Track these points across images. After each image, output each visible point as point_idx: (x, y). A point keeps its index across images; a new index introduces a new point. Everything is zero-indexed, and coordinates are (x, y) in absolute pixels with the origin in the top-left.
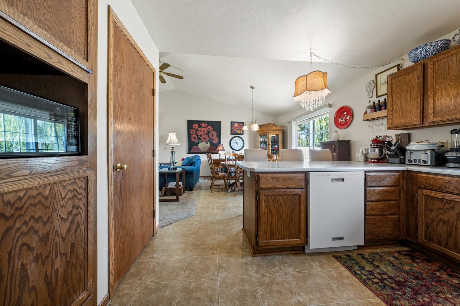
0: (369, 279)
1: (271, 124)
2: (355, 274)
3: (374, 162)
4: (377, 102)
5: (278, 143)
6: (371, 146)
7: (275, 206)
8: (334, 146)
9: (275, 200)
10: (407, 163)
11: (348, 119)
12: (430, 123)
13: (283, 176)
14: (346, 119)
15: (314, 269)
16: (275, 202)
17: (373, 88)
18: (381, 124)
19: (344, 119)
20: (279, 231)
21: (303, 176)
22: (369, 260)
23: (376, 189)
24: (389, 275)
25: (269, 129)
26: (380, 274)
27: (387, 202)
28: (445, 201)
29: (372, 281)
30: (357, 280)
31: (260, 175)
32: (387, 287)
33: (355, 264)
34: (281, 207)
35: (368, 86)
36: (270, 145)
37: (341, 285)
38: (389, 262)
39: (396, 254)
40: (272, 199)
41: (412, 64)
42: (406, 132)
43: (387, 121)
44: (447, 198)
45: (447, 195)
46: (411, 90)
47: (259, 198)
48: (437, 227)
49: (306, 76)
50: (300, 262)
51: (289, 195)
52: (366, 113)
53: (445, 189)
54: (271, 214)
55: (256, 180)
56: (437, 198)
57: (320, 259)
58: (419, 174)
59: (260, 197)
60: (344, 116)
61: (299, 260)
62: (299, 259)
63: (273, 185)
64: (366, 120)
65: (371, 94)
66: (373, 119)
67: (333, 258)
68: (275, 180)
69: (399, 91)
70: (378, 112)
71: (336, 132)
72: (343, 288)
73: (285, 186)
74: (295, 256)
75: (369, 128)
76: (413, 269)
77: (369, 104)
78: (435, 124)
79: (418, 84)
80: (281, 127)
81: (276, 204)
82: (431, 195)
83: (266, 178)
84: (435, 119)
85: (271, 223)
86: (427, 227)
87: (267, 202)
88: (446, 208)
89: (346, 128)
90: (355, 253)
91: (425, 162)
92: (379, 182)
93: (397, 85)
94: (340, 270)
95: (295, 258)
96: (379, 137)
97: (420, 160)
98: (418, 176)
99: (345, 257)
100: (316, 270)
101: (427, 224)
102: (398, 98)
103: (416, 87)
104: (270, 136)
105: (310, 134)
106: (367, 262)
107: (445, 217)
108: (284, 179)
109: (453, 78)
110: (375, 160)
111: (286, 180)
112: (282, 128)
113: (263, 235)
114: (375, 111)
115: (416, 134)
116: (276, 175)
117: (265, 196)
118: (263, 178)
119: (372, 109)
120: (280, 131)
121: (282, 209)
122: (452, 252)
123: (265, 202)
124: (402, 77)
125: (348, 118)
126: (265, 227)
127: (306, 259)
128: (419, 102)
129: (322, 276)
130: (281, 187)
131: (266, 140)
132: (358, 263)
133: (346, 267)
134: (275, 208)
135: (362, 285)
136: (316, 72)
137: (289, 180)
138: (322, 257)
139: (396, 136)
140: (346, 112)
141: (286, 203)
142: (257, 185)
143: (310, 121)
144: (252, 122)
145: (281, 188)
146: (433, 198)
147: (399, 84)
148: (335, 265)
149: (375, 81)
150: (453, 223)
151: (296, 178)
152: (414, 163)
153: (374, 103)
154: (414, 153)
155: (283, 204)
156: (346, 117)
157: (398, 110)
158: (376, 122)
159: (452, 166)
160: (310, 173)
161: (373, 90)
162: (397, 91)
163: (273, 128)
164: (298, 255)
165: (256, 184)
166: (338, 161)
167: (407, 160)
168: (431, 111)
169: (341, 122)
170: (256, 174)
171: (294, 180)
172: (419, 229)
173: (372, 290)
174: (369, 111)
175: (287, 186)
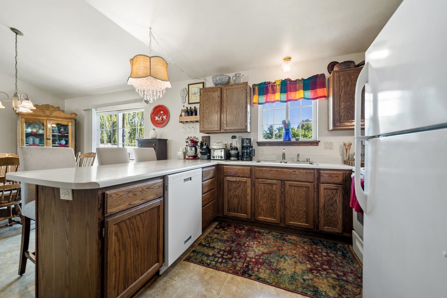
0: (217, 262)
1: (52, 106)
2: (208, 266)
3: (191, 159)
4: (189, 108)
5: (67, 136)
6: (189, 145)
7: (131, 234)
8: (154, 144)
9: (131, 224)
10: (212, 158)
11: (165, 119)
12: (224, 130)
13: (141, 187)
14: (162, 119)
15: (178, 287)
16: (131, 229)
17: (186, 94)
18: (192, 127)
19: (161, 117)
20: (136, 268)
21: (162, 182)
22: (207, 245)
23: (206, 183)
24: (222, 250)
25: (48, 114)
26: (218, 253)
27: (211, 192)
28: (237, 182)
29: (219, 262)
30: (211, 270)
31: (108, 192)
32: (227, 260)
33: (202, 255)
34: (138, 232)
35: (182, 92)
36: (49, 139)
37: (206, 285)
38: (217, 239)
39: (216, 231)
40: (126, 225)
41: (214, 86)
42: (207, 135)
43: (200, 125)
44: (238, 180)
45: (238, 178)
46: (215, 104)
47: (106, 233)
48: (233, 200)
49: (150, 58)
50: (161, 291)
51: (147, 211)
52: (181, 116)
53: (237, 175)
54: (125, 249)
55: (100, 202)
56: (233, 181)
57: (177, 271)
58: (224, 166)
59: (109, 229)
60: (161, 115)
61: (159, 289)
62: (157, 288)
63: (128, 204)
64: (181, 122)
65: (185, 99)
66: (187, 122)
67: (185, 262)
68: (131, 195)
69: (208, 103)
70: (191, 117)
71: (154, 129)
72: (209, 286)
73: (143, 199)
74: (152, 288)
75: (183, 129)
76: (228, 236)
77: (184, 109)
78: (227, 131)
79: (219, 102)
80: (71, 114)
81: (131, 230)
82: (231, 180)
83: (118, 194)
84: (227, 128)
85: (125, 264)
86: (228, 202)
87: (119, 234)
88: (237, 187)
89: (163, 127)
90: (196, 246)
91: (221, 157)
92: (208, 176)
93: (207, 98)
94: (196, 270)
95: (153, 290)
96: (190, 137)
97: (219, 156)
98: (224, 167)
99: (192, 254)
100: (181, 287)
101: (228, 200)
102: (207, 108)
103: (217, 104)
104: (49, 126)
105: (119, 129)
106: (207, 248)
107: (236, 193)
108: (142, 190)
109: (235, 103)
110: (192, 158)
111: (144, 191)
112: (73, 116)
113: (113, 292)
114: (188, 116)
115: (213, 137)
116: (131, 187)
117: (116, 226)
118: (113, 195)
119: (186, 113)
120: (70, 120)
121: (139, 234)
122: (241, 214)
123: (116, 235)
124: (210, 93)
125: (165, 117)
126: (116, 276)
127: (165, 282)
128: (219, 114)
129: (189, 289)
130: (139, 202)
131: (41, 132)
132: (203, 254)
133: (199, 263)
134: (130, 238)
135: (217, 271)
136: (161, 59)
137: (147, 190)
138: (177, 268)
139: (202, 138)
140: (163, 111)
141: (144, 224)
142: (101, 211)
143: (119, 114)
144: (16, 95)
145: (138, 204)
146: (231, 181)
147: (208, 98)
148: (191, 268)
149: (187, 89)
150: (240, 195)
151: (155, 186)
152: (215, 158)
153: (187, 108)
154: (216, 151)
155: (141, 226)
156: (163, 116)
157: (207, 117)
158: (188, 125)
159: (233, 159)
160: (169, 176)
161: (186, 96)
162: (207, 102)
163: (56, 114)
164: (154, 283)
165: (99, 209)
166: (159, 160)
167: (212, 156)
168: (225, 122)
169: (157, 121)
170: (100, 193)
171: (153, 188)
172: (225, 205)
173: (223, 271)
174: (183, 114)
175: (146, 198)
